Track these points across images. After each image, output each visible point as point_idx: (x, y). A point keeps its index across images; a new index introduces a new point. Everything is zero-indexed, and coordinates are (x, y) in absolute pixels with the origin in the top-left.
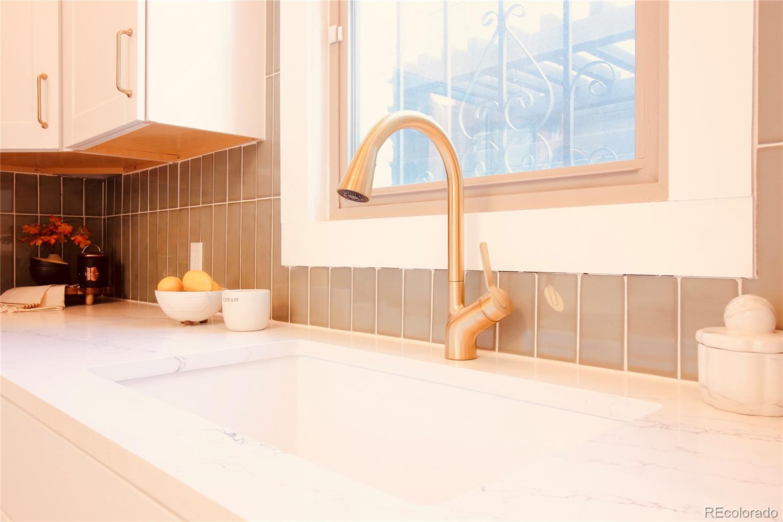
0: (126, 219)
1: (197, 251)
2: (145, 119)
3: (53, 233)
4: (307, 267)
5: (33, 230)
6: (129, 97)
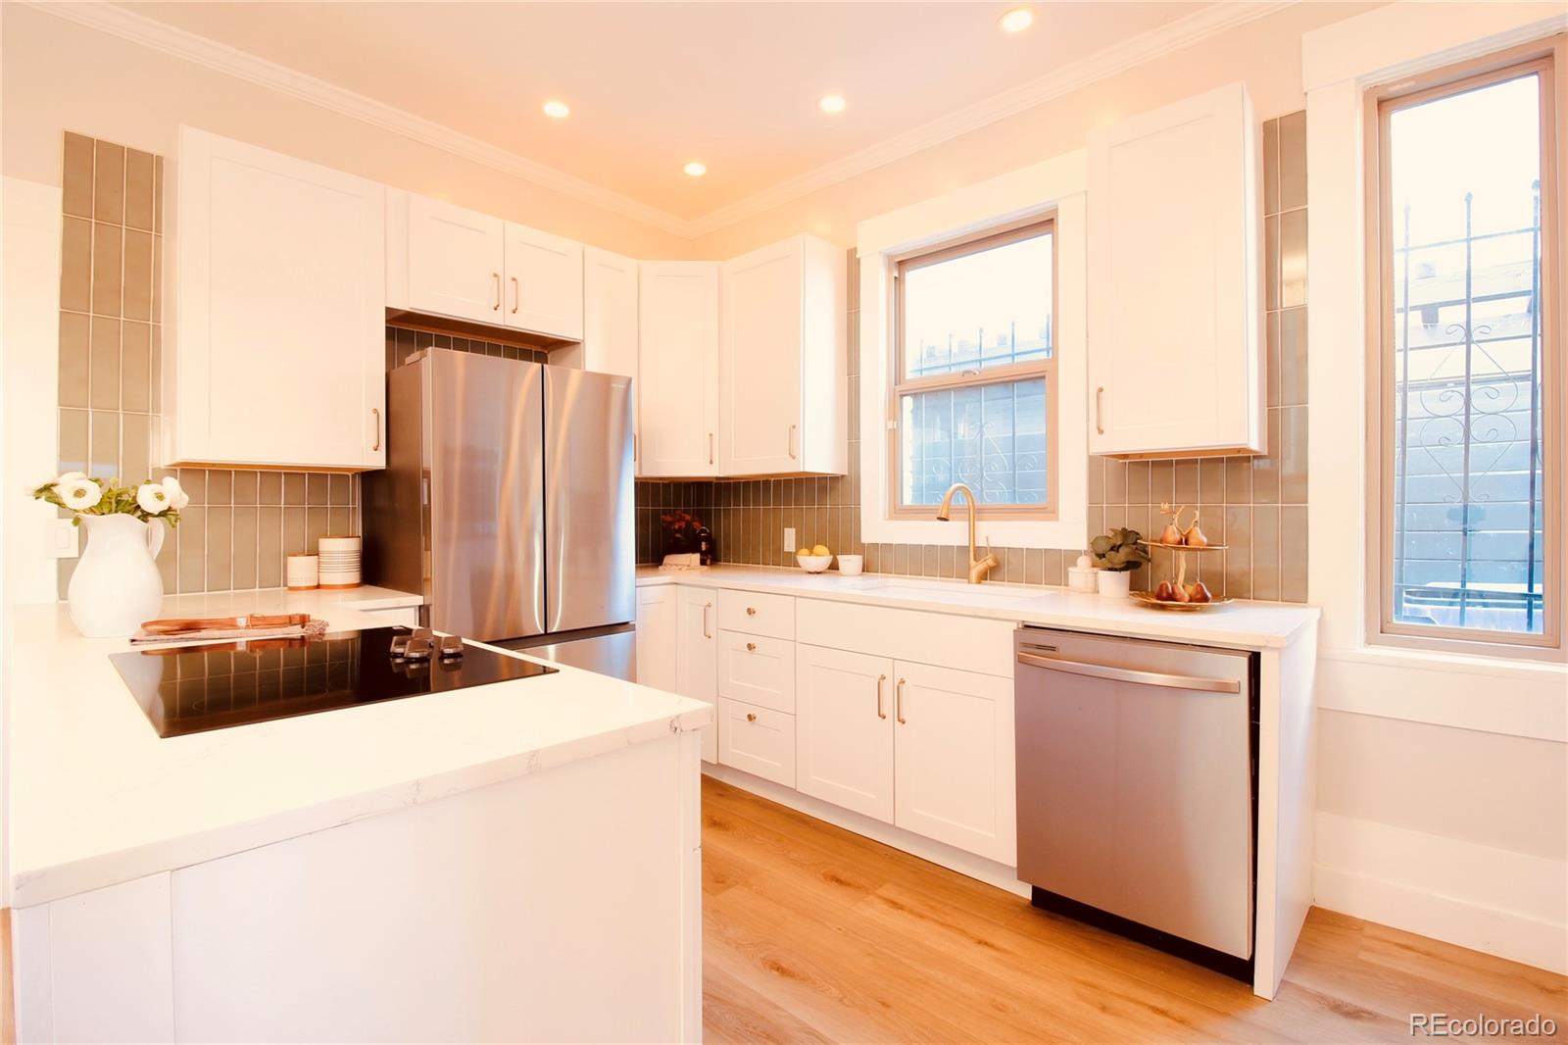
1: (789, 533)
2: (804, 469)
3: (680, 520)
4: (878, 544)
5: (668, 519)
6: (793, 458)
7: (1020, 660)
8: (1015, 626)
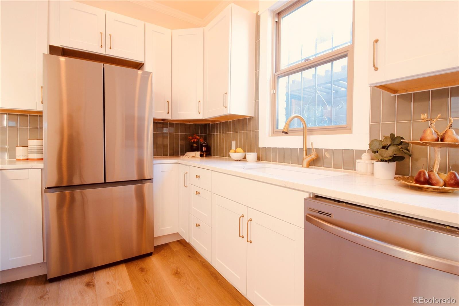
0: (212, 135)
1: (234, 144)
2: (230, 113)
3: (195, 138)
4: (265, 148)
5: (190, 138)
6: (226, 108)
7: (307, 219)
8: (307, 196)
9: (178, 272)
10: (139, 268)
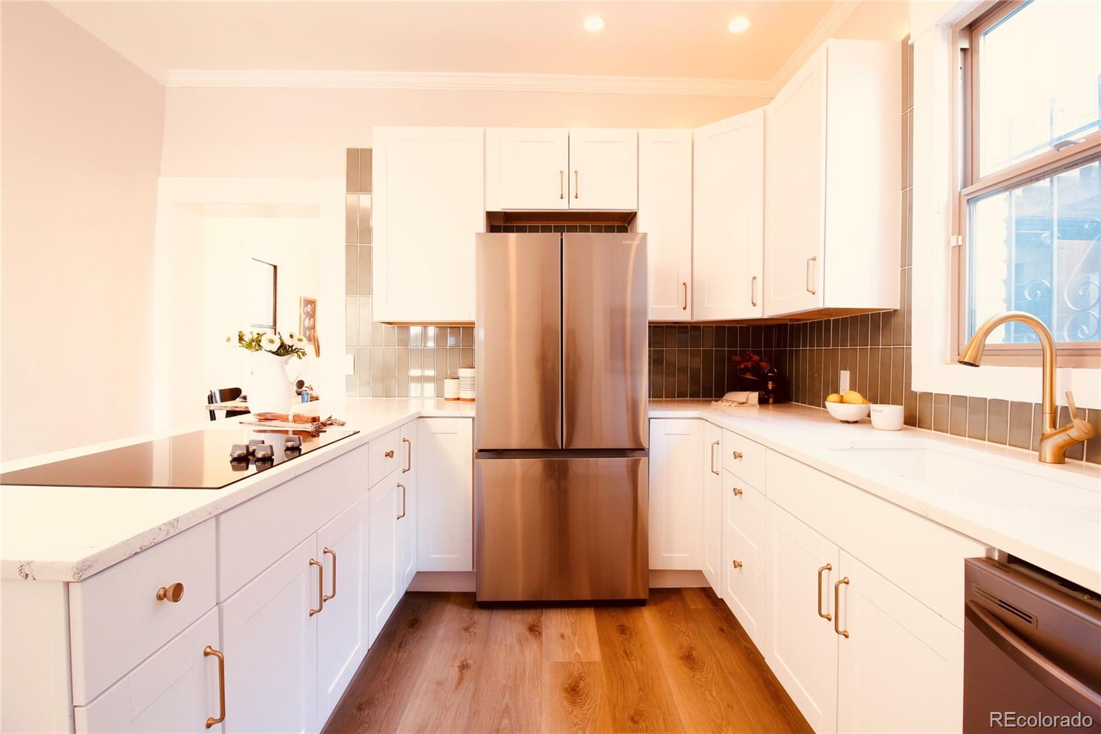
0: (791, 351)
1: (845, 377)
2: (824, 305)
3: (749, 360)
4: (932, 394)
5: (738, 359)
6: (814, 294)
9: (692, 655)
10: (616, 624)
